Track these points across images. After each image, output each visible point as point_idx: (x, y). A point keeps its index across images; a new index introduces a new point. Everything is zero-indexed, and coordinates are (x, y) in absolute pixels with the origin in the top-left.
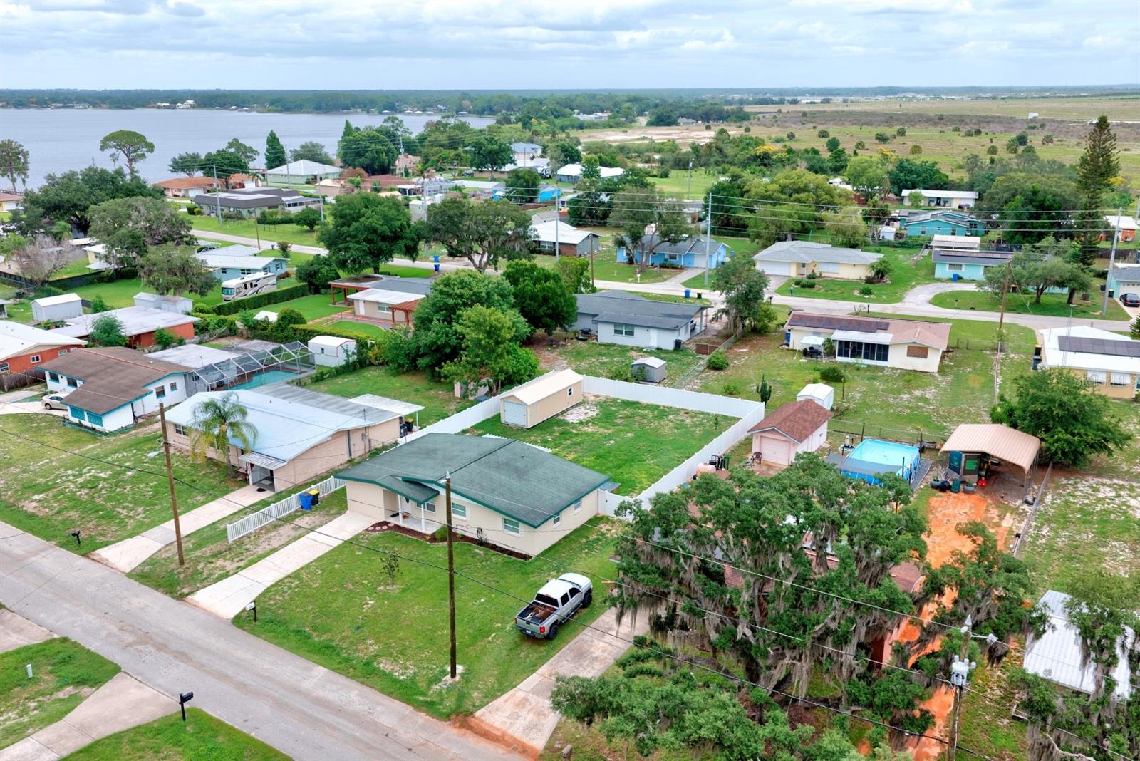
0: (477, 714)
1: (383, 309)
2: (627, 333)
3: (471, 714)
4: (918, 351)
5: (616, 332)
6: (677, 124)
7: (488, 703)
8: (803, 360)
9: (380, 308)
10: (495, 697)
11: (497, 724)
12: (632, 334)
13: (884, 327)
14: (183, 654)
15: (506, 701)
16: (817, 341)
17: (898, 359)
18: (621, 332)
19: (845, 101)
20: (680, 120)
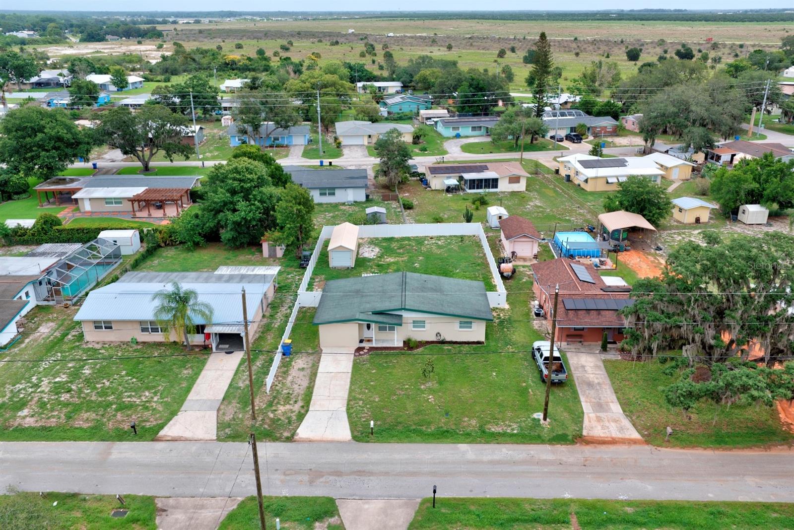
0: (584, 434)
1: (112, 203)
2: (330, 194)
3: (581, 435)
4: (515, 180)
5: (321, 194)
6: (107, 40)
8: (450, 195)
9: (107, 203)
10: (582, 422)
11: (602, 435)
12: (334, 194)
13: (486, 168)
14: (360, 471)
15: (590, 422)
16: (453, 182)
17: (504, 186)
18: (325, 194)
19: (210, 22)
20: (108, 37)
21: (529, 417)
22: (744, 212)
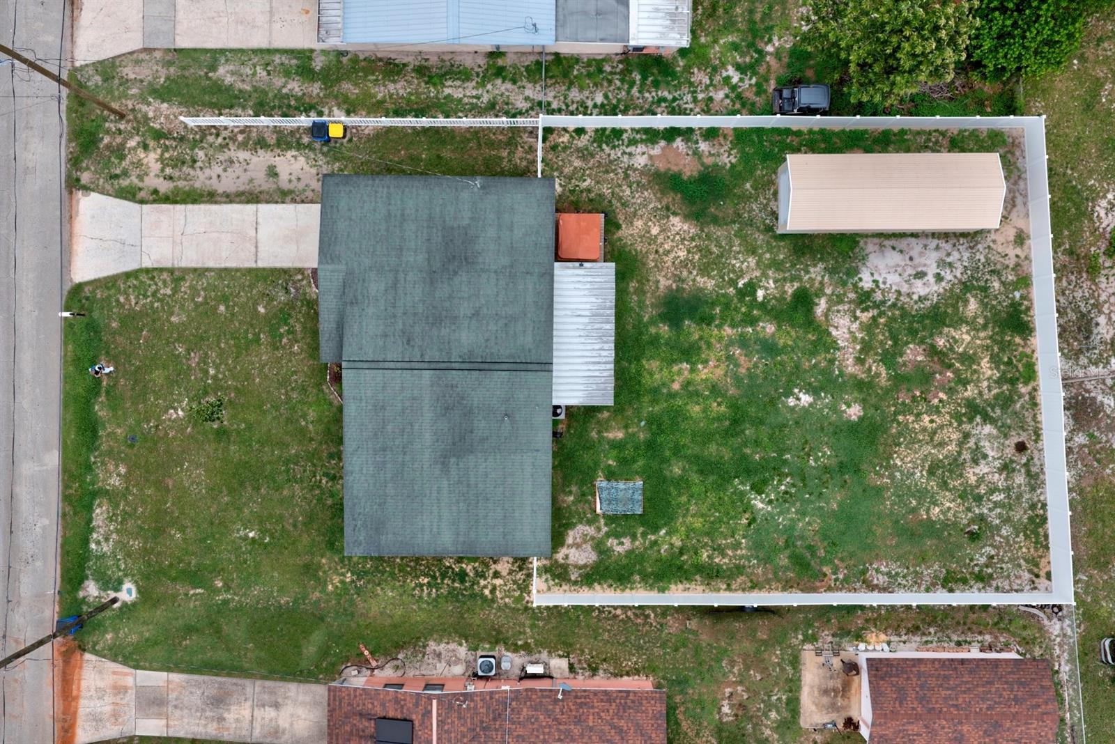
0: (87, 656)
3: (84, 650)
7: (104, 657)
10: (114, 659)
11: (84, 684)
15: (114, 673)
21: (126, 575)
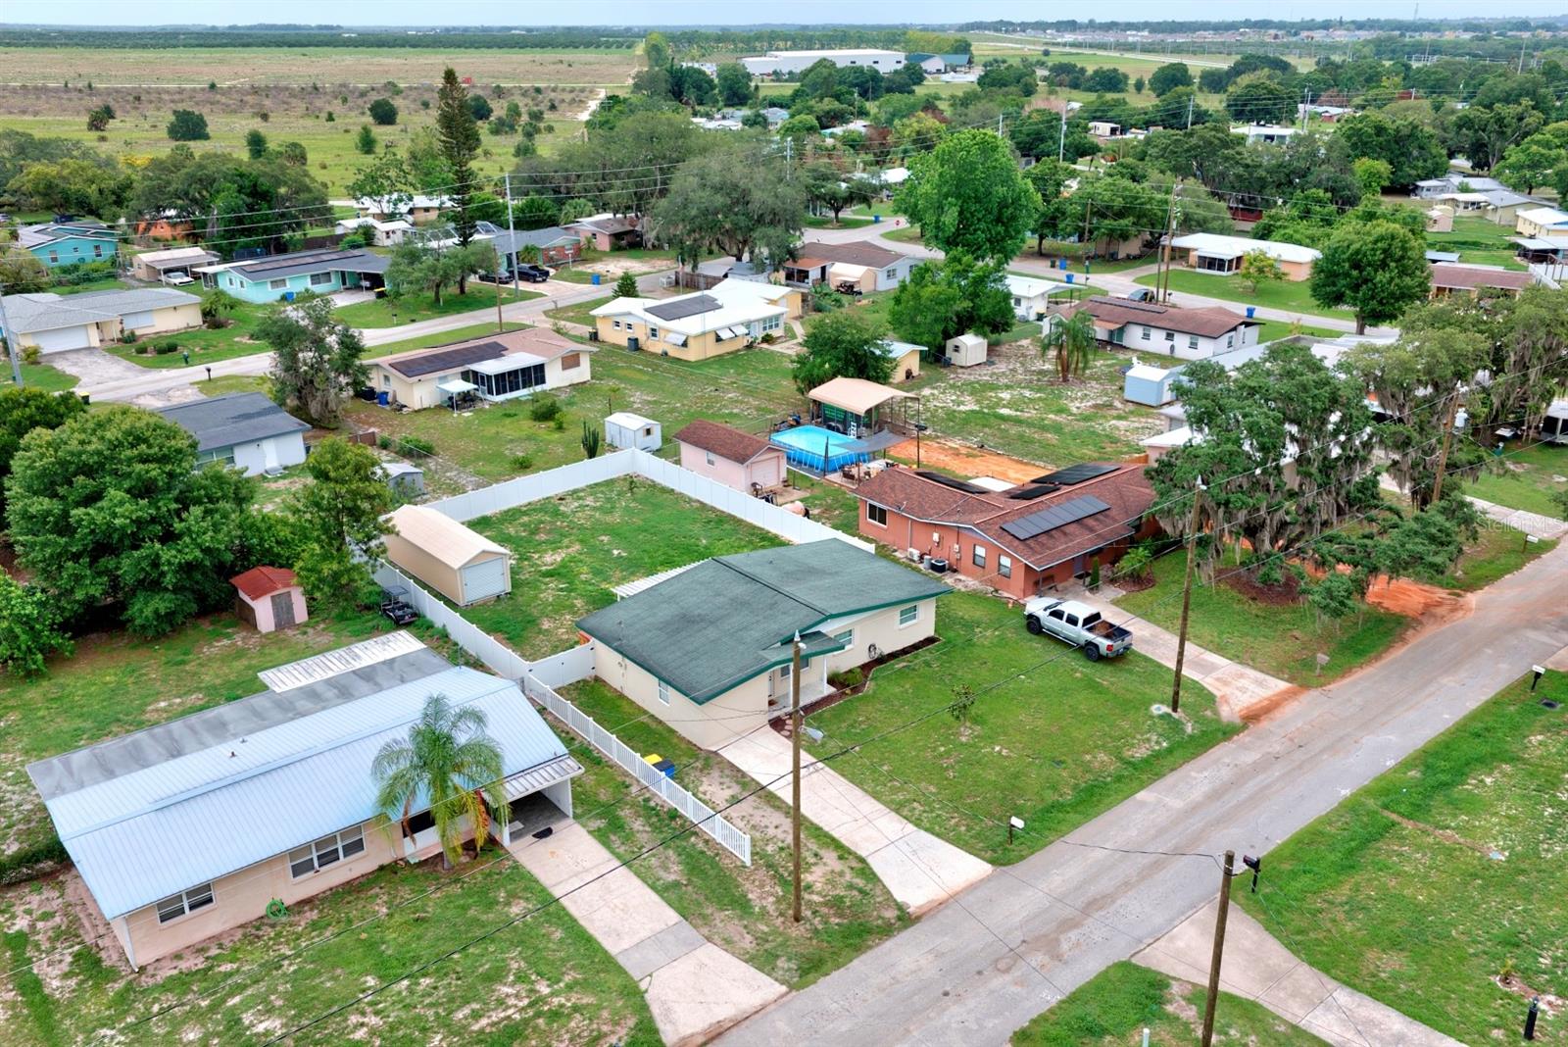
4: (571, 361)
12: (231, 460)
13: (501, 348)
14: (1091, 903)
16: (455, 385)
17: (556, 377)
21: (1152, 717)
22: (957, 349)
